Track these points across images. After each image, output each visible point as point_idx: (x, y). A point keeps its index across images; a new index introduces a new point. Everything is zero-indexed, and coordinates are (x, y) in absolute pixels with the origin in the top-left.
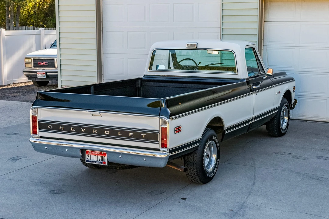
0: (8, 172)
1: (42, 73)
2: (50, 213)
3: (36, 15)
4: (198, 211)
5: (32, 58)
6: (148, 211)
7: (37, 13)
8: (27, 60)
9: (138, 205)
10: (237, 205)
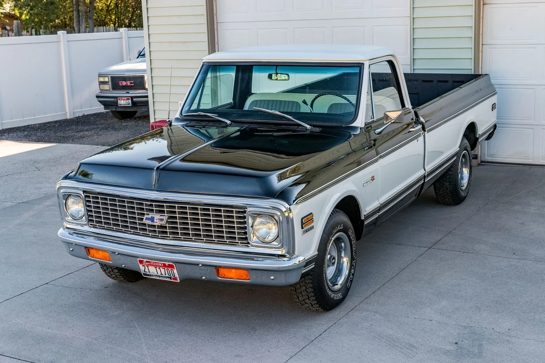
0: (67, 273)
1: (125, 98)
2: (136, 354)
3: (118, 9)
4: (397, 346)
5: (110, 76)
6: (308, 347)
7: (120, 6)
8: (102, 79)
9: (289, 336)
10: (465, 332)
